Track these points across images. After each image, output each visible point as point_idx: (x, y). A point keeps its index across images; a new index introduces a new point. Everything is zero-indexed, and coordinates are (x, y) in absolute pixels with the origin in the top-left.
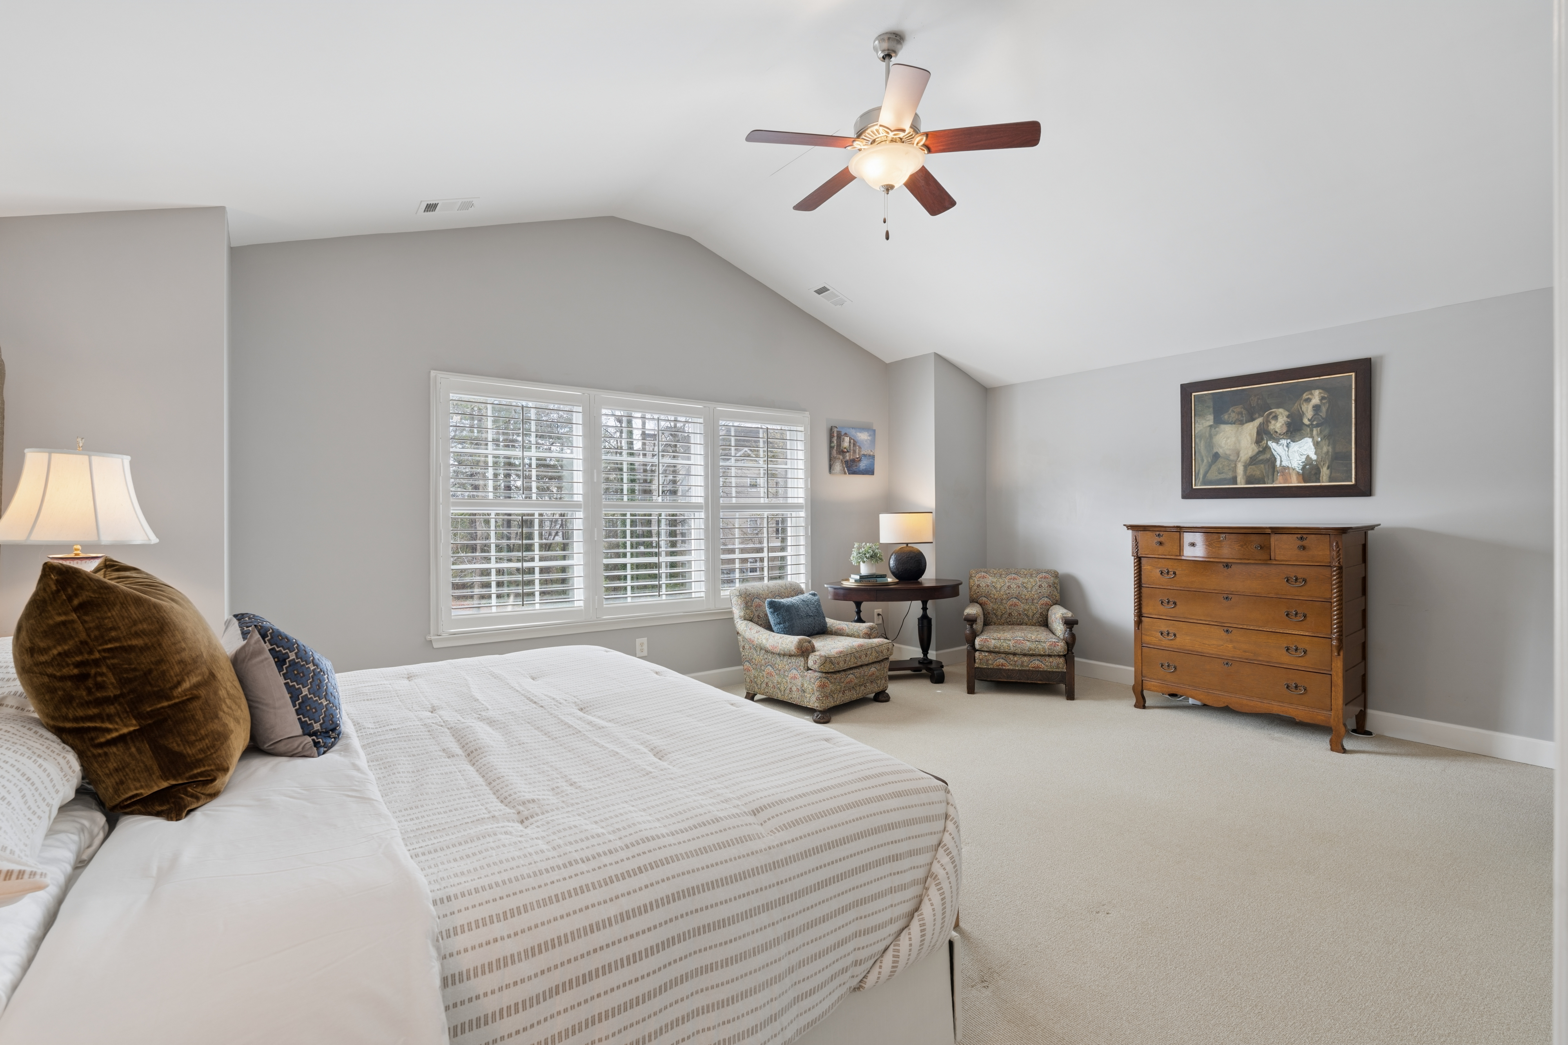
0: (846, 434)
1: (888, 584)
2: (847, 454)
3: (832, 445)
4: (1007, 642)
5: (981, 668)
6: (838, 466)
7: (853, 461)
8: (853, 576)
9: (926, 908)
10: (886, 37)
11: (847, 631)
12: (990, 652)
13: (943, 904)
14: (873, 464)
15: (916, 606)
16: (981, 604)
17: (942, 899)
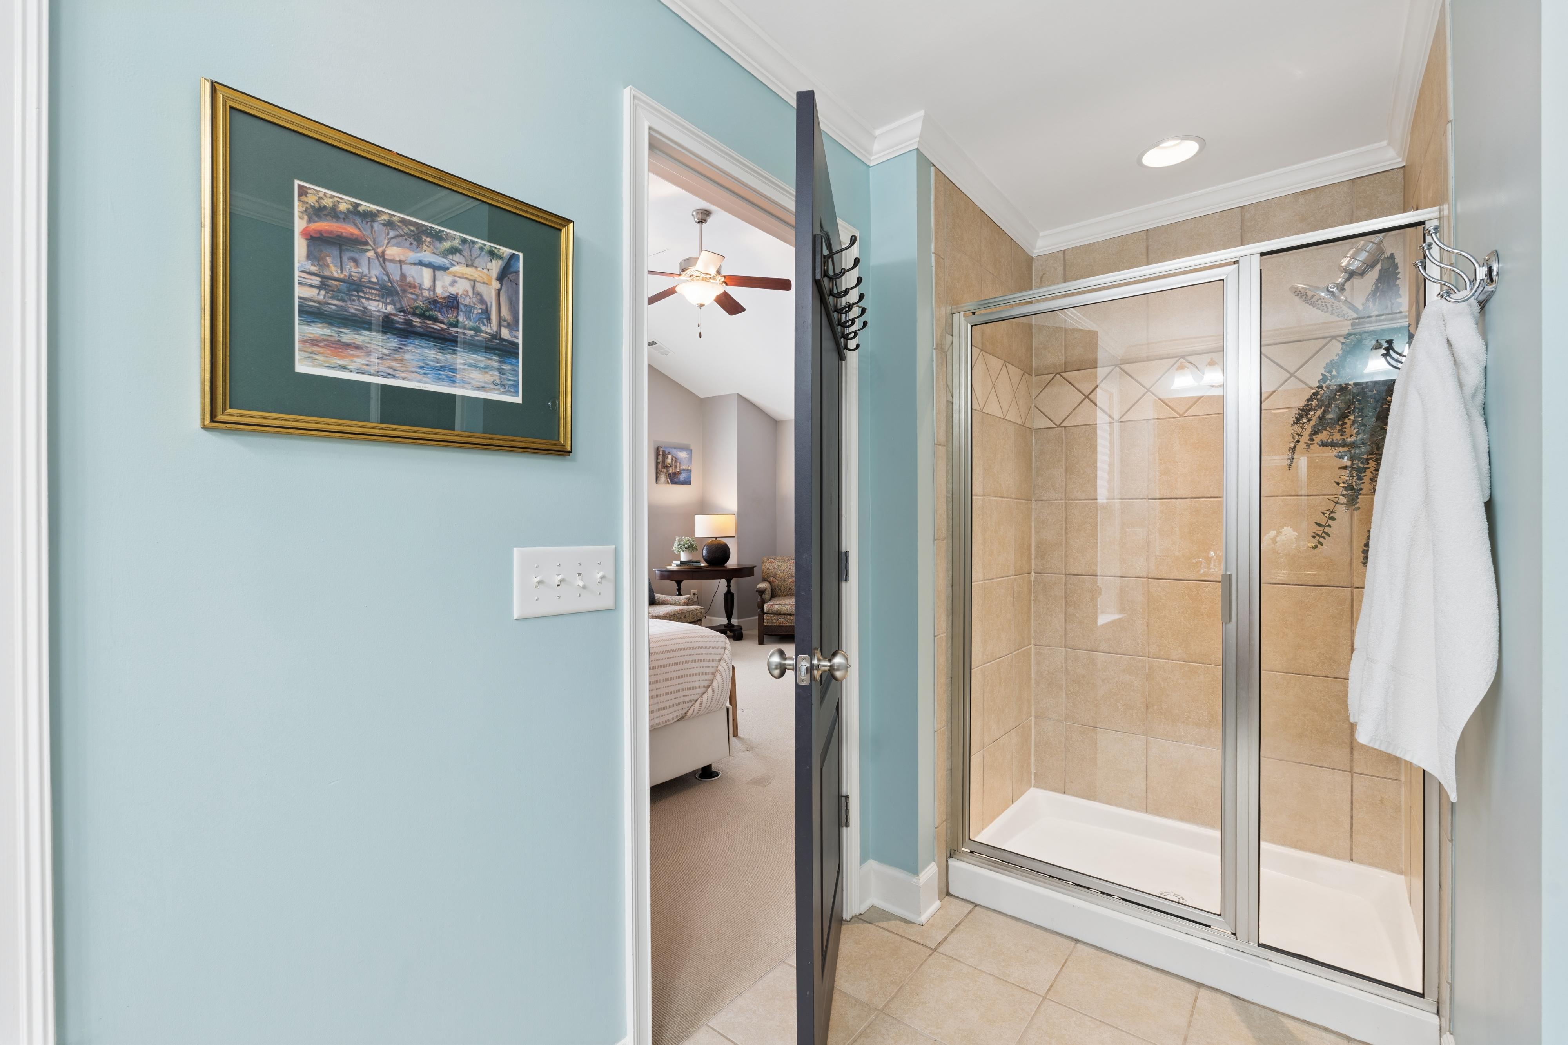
0: (669, 453)
1: (701, 567)
2: (670, 468)
3: (658, 461)
4: (786, 606)
5: (768, 626)
6: (663, 478)
7: (675, 474)
8: (674, 562)
9: (715, 683)
10: (700, 211)
11: (671, 601)
12: (774, 614)
13: (722, 681)
14: (690, 477)
15: (721, 585)
16: (770, 582)
17: (722, 679)
